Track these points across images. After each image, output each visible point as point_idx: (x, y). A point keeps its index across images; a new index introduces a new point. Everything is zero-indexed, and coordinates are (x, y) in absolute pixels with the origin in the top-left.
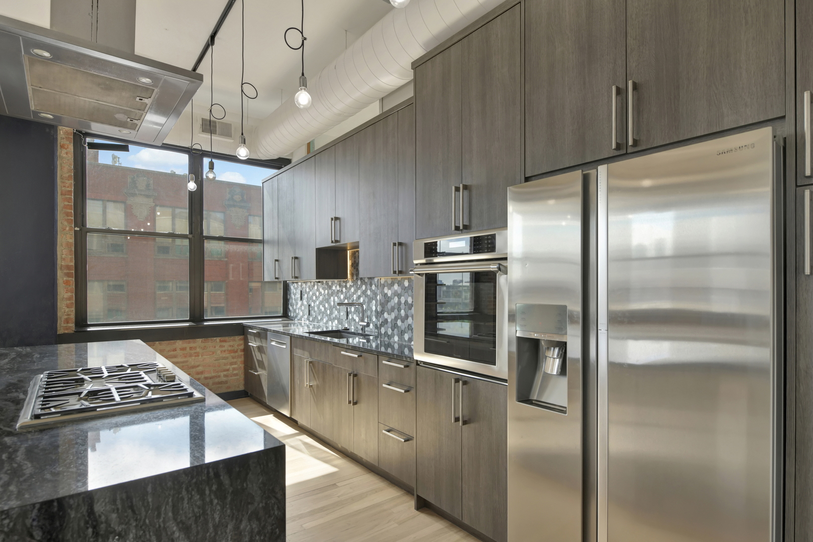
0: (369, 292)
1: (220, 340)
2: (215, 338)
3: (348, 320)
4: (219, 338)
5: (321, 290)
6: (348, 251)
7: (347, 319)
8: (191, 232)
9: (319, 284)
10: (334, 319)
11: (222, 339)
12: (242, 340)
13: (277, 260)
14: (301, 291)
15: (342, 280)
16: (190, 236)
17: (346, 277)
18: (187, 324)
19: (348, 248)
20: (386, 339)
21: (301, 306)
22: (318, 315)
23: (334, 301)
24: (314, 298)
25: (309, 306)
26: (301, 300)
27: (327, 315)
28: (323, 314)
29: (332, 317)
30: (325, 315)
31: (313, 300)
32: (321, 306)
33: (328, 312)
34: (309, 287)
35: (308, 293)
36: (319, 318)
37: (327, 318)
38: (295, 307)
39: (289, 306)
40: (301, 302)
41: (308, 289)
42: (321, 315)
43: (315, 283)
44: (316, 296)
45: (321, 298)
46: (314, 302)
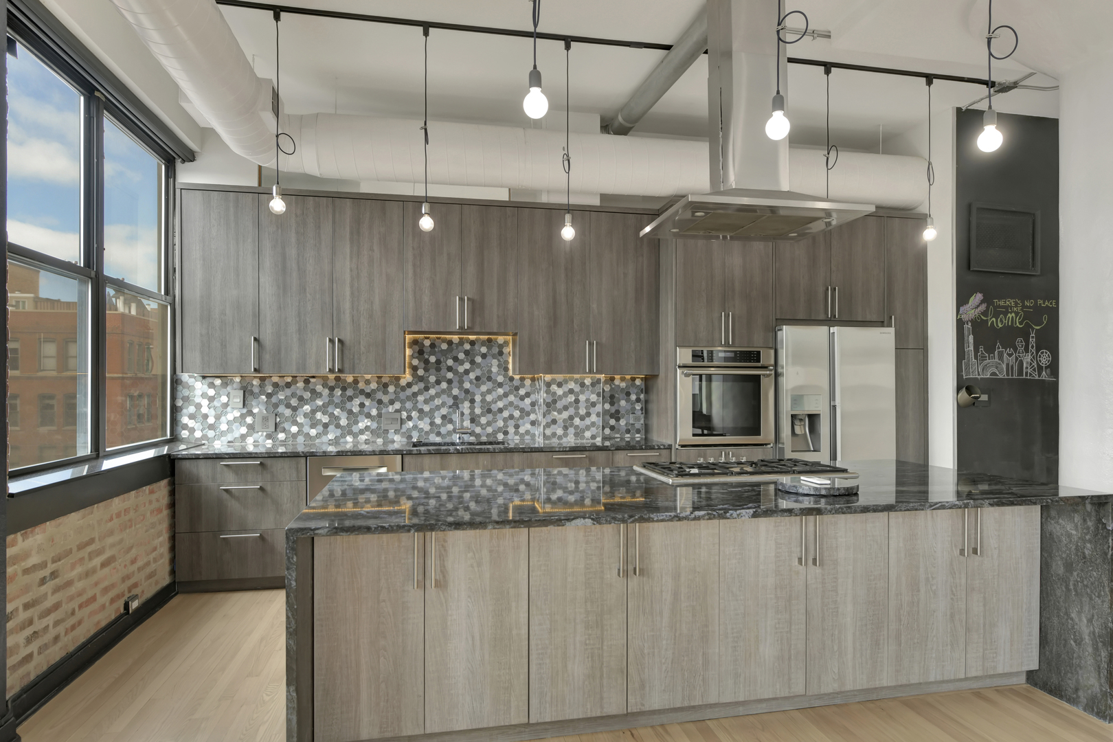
3: (403, 430)
5: (319, 389)
6: (407, 336)
7: (401, 428)
9: (313, 380)
14: (244, 392)
20: (555, 440)
21: (243, 416)
22: (306, 429)
23: (362, 405)
24: (294, 402)
25: (276, 415)
26: (244, 407)
27: (338, 426)
28: (326, 426)
29: (355, 429)
30: (331, 427)
31: (288, 406)
32: (319, 415)
33: (343, 422)
34: (276, 385)
35: (269, 396)
36: (313, 432)
37: (339, 432)
38: (211, 420)
39: (185, 420)
40: (245, 411)
41: (270, 389)
42: (320, 428)
43: (298, 378)
44: (301, 399)
45: (319, 403)
46: (295, 409)
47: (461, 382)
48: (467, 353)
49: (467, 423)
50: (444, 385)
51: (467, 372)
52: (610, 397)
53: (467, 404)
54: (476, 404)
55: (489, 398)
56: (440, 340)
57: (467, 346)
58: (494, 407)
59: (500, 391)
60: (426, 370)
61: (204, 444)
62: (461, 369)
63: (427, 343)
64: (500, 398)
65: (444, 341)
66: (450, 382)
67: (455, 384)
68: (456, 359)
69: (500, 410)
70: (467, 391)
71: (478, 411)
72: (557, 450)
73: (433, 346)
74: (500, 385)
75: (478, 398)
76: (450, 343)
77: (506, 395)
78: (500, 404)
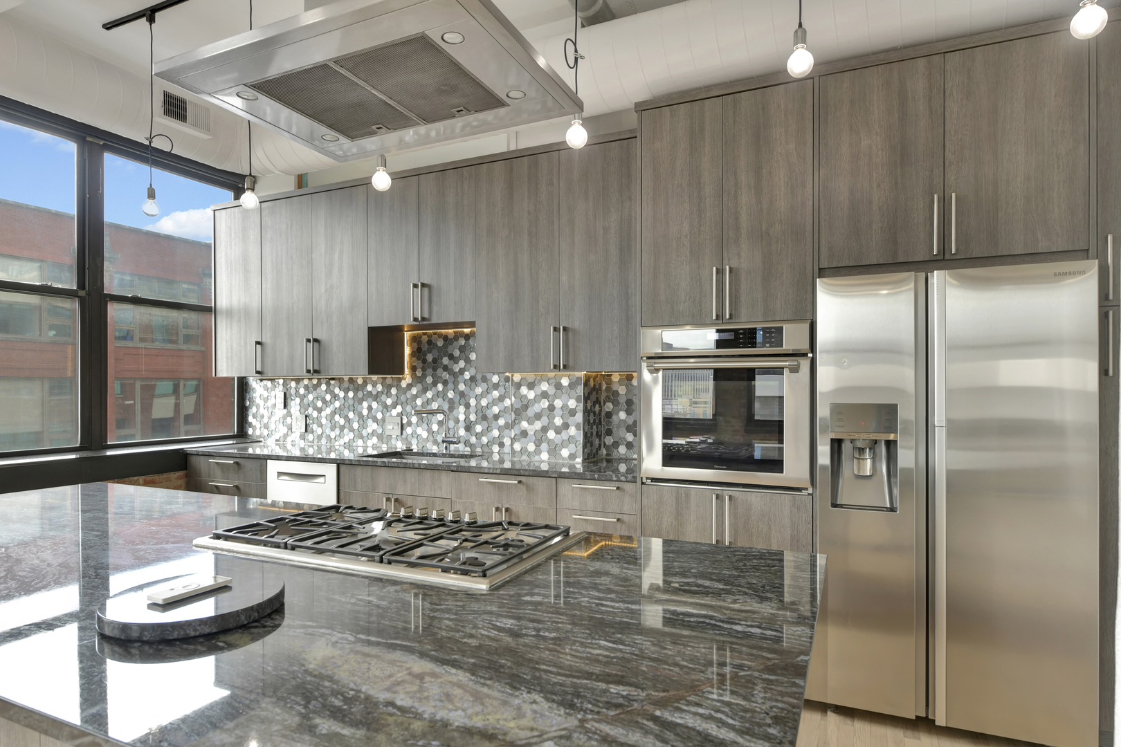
0: (451, 394)
1: (145, 480)
2: (136, 478)
3: (404, 436)
4: (143, 477)
5: (337, 391)
6: (405, 333)
7: (402, 434)
8: (81, 285)
9: (332, 382)
10: (369, 436)
11: (148, 479)
12: (181, 478)
13: (258, 343)
14: (285, 394)
15: (390, 376)
16: (82, 293)
17: (402, 372)
18: (72, 456)
19: (406, 329)
20: (524, 457)
21: (285, 417)
22: (328, 431)
23: (370, 408)
24: (319, 404)
25: (306, 416)
26: (284, 408)
27: (352, 430)
28: (342, 428)
29: (364, 433)
30: (346, 431)
31: (316, 408)
32: (337, 417)
33: (356, 425)
34: (306, 387)
35: (303, 397)
36: (333, 435)
37: (351, 435)
38: (265, 420)
39: (250, 419)
40: (285, 411)
41: (302, 391)
42: (337, 431)
43: (322, 380)
44: (324, 401)
45: (337, 404)
46: (320, 410)
47: (456, 384)
48: (462, 349)
49: (462, 432)
50: (440, 387)
51: (462, 371)
52: (626, 403)
53: (462, 409)
54: (471, 409)
55: (484, 402)
56: (436, 336)
57: (462, 342)
58: (490, 414)
59: (496, 394)
60: (424, 369)
61: (261, 441)
62: (456, 368)
63: (425, 338)
64: (494, 402)
65: (440, 335)
66: (445, 383)
67: (450, 385)
68: (451, 357)
69: (496, 417)
70: (462, 394)
71: (473, 417)
72: (486, 471)
73: (430, 342)
74: (496, 386)
75: (473, 402)
76: (445, 338)
77: (501, 399)
78: (496, 410)
